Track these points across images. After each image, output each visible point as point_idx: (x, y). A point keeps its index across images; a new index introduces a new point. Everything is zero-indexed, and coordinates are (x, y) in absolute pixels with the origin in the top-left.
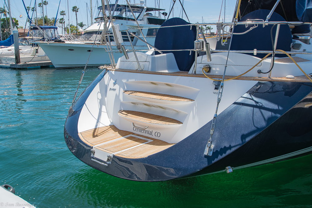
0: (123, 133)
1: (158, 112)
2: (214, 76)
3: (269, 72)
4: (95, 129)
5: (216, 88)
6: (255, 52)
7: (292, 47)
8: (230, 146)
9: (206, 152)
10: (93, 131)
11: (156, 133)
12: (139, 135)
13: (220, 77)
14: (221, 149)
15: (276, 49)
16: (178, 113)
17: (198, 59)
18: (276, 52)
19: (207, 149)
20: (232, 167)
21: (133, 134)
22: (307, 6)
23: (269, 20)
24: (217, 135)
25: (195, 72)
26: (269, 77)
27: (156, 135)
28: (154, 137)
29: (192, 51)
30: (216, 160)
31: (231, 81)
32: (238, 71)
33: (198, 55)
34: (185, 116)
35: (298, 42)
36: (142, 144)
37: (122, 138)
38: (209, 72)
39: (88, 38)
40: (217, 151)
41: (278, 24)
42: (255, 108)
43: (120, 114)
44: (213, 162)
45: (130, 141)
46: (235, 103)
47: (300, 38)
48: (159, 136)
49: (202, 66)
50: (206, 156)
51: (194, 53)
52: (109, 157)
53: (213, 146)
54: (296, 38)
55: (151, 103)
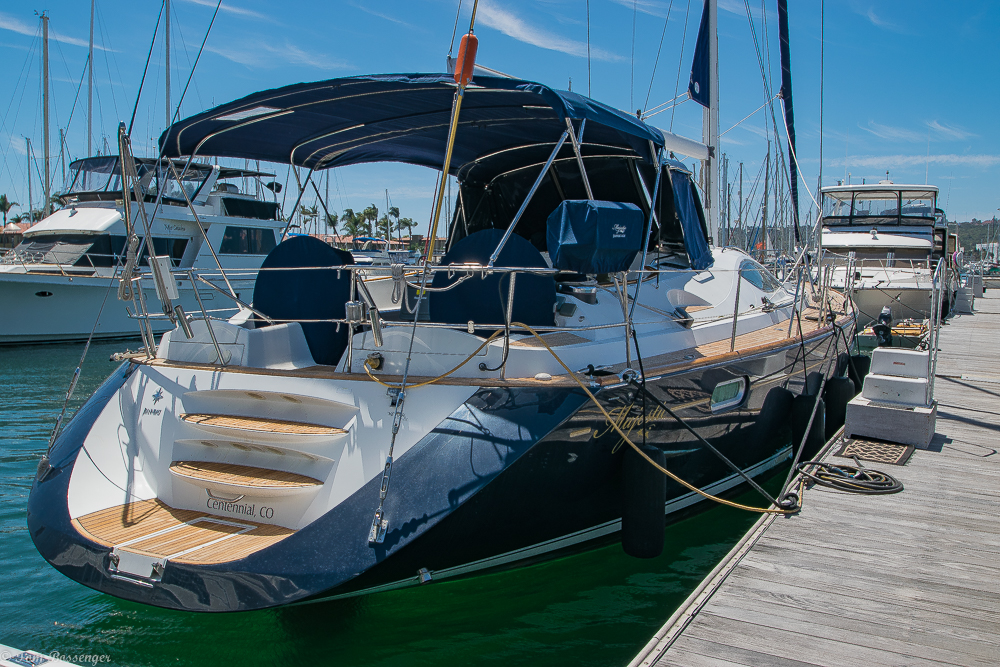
0: (184, 515)
1: (268, 460)
2: (390, 378)
3: (501, 367)
4: (127, 506)
5: (393, 404)
6: (471, 326)
7: (558, 310)
8: (425, 515)
9: (373, 536)
10: (122, 510)
11: (264, 510)
12: (222, 518)
13: (398, 378)
14: (406, 524)
15: (512, 321)
16: (312, 460)
17: (355, 340)
18: (513, 327)
19: (374, 530)
20: (429, 569)
21: (208, 515)
22: (563, 240)
23: (496, 264)
24: (394, 500)
25: (350, 368)
26: (502, 379)
27: (264, 514)
28: (258, 519)
29: (342, 324)
30: (395, 548)
31: (426, 388)
32: (439, 366)
33: (355, 332)
34: (330, 467)
35: (570, 299)
36: (233, 535)
37: (183, 525)
38: (380, 367)
39: (40, 255)
40: (396, 530)
41: (513, 271)
42: (475, 440)
43: (176, 470)
44: (388, 553)
45: (202, 530)
46: (436, 430)
47: (576, 290)
48: (269, 515)
49: (364, 355)
50: (372, 545)
51: (345, 327)
52: (156, 565)
53: (385, 523)
54: (568, 290)
55: (249, 441)
